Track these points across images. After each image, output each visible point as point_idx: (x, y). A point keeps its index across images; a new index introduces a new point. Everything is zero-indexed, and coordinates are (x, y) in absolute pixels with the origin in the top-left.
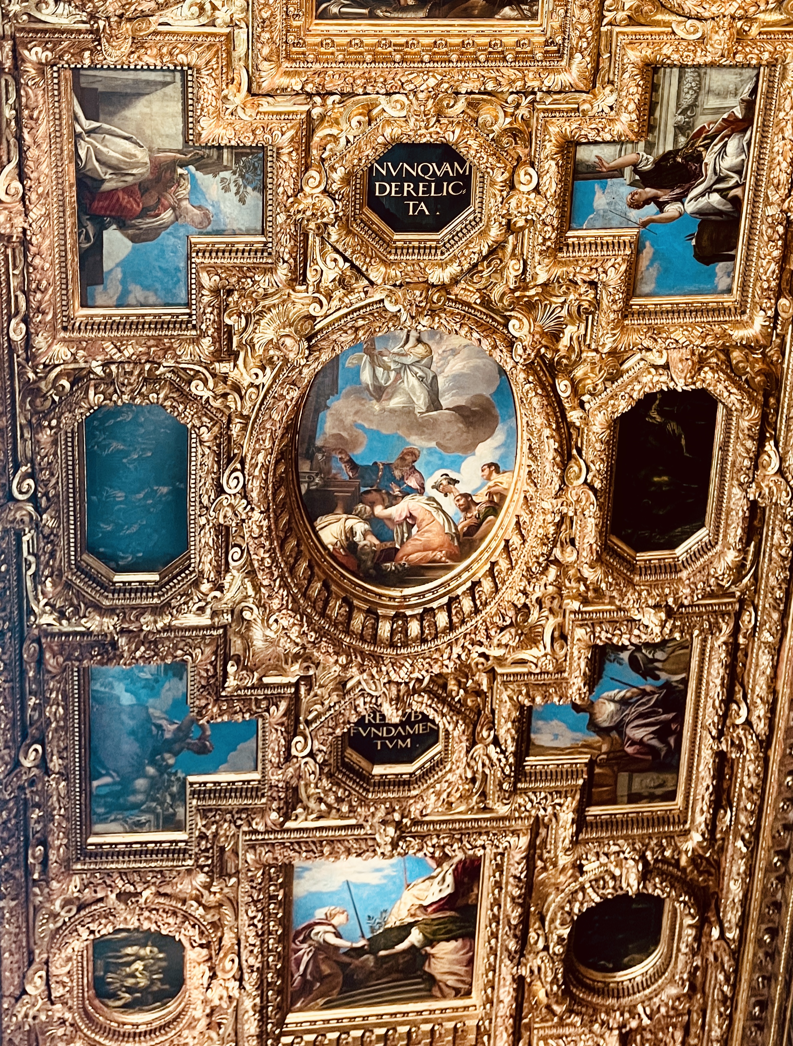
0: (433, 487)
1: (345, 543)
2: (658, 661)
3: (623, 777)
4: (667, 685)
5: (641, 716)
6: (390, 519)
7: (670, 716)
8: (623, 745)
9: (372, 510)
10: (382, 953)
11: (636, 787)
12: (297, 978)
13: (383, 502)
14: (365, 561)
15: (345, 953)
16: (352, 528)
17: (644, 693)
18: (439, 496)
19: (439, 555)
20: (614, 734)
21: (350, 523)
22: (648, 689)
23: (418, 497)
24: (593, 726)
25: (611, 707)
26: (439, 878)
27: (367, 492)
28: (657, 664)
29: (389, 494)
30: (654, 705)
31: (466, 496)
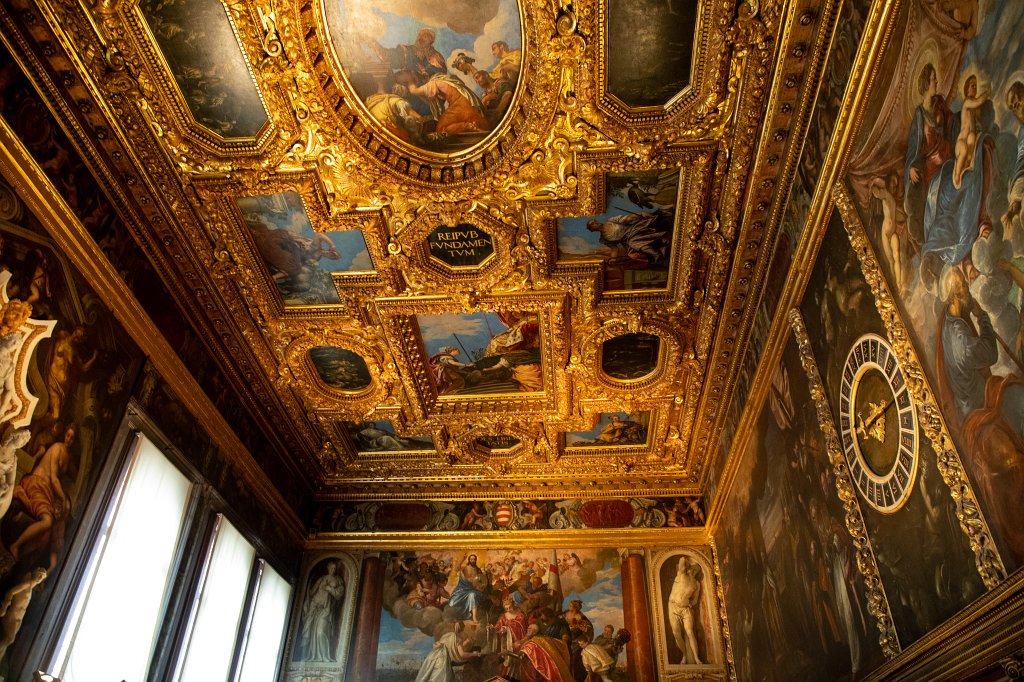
0: (453, 66)
1: (394, 119)
2: (652, 195)
3: (628, 274)
4: (659, 212)
5: (639, 233)
6: (423, 95)
7: (662, 234)
8: (627, 252)
9: (408, 89)
10: (485, 369)
11: (638, 279)
13: (414, 82)
14: (414, 133)
15: (463, 369)
16: (395, 106)
17: (641, 217)
18: (461, 75)
19: (471, 125)
20: (620, 246)
21: (393, 101)
22: (644, 215)
23: (444, 76)
24: (604, 240)
25: (617, 227)
26: (512, 333)
27: (399, 73)
28: (650, 197)
29: (418, 74)
30: (649, 226)
31: (483, 73)
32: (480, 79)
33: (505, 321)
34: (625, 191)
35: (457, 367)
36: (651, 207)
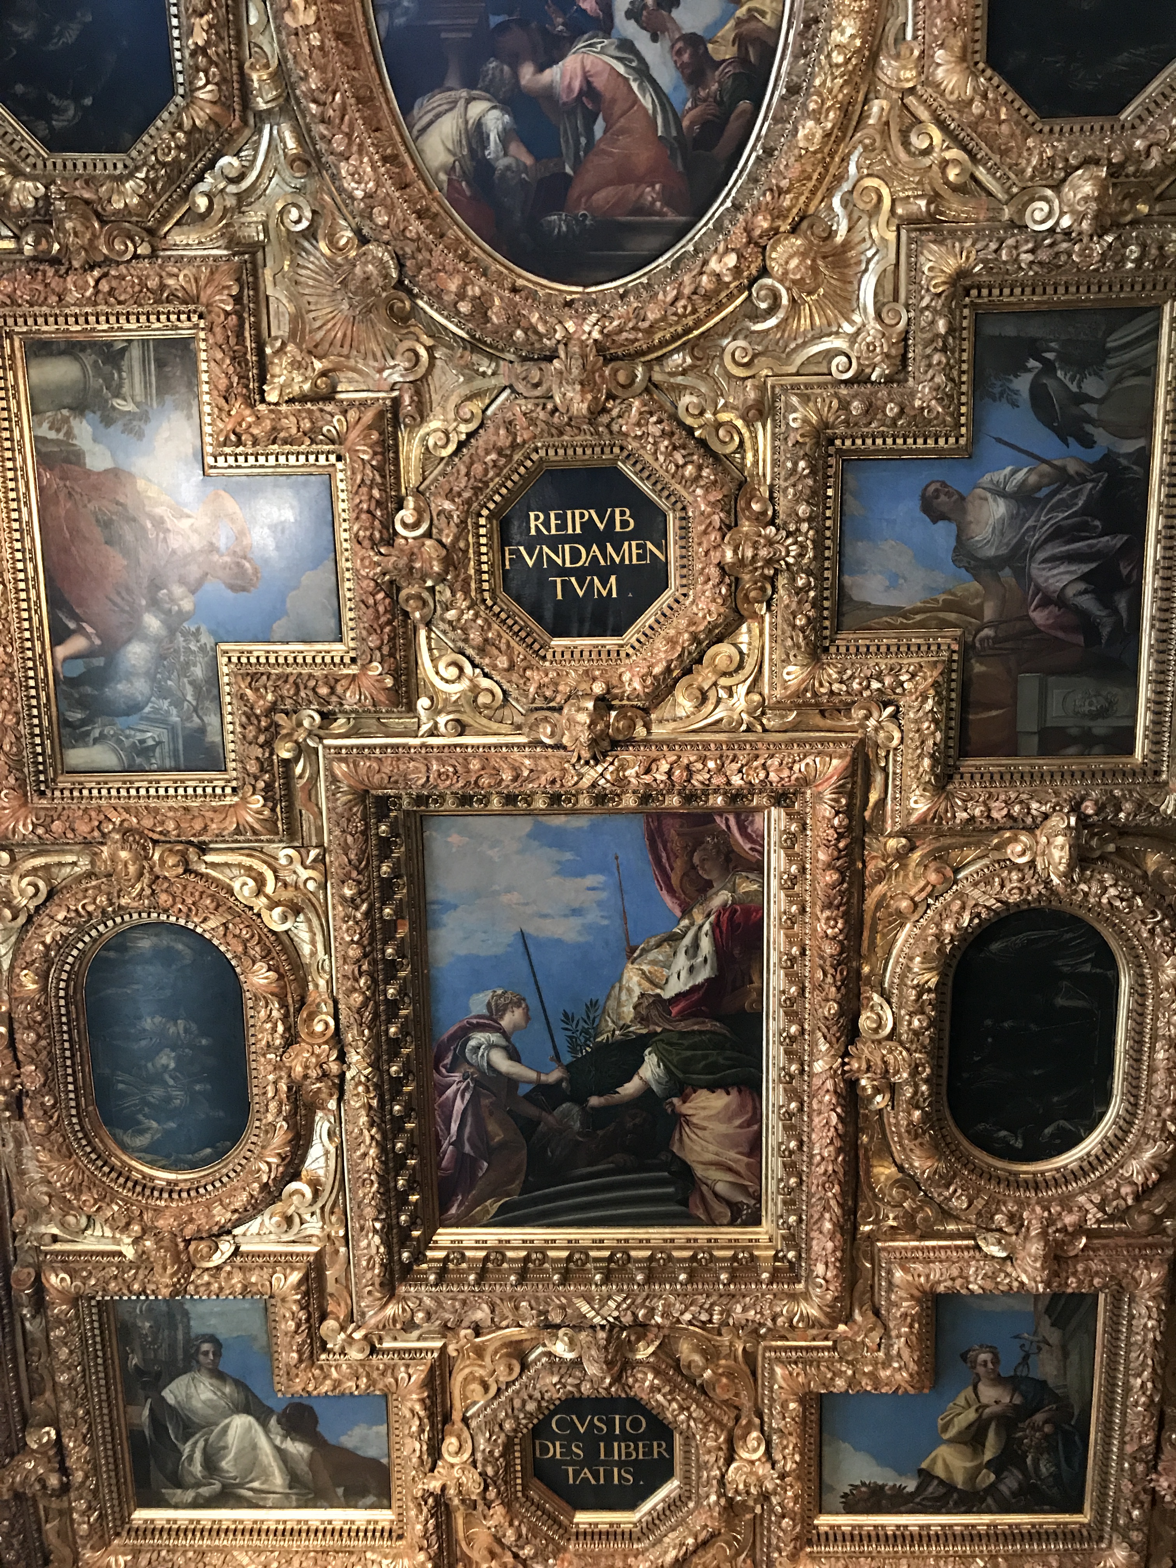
0: (629, 15)
1: (469, 164)
2: (1090, 399)
3: (1029, 684)
4: (1109, 461)
5: (1058, 534)
6: (548, 93)
7: (1117, 541)
8: (1025, 604)
9: (516, 75)
10: (594, 1101)
11: (1056, 711)
12: (449, 1150)
13: (533, 56)
14: (509, 211)
15: (527, 1097)
16: (479, 124)
17: (1063, 478)
18: (643, 41)
19: (650, 194)
20: (1008, 577)
21: (477, 110)
22: (1072, 468)
23: (603, 42)
24: (964, 554)
25: (1000, 510)
26: (687, 940)
27: (502, 28)
28: (1086, 407)
29: (545, 33)
30: (1084, 511)
31: (695, 42)
32: (686, 57)
33: (671, 891)
34: (1022, 384)
35: (511, 1082)
36: (1087, 442)
